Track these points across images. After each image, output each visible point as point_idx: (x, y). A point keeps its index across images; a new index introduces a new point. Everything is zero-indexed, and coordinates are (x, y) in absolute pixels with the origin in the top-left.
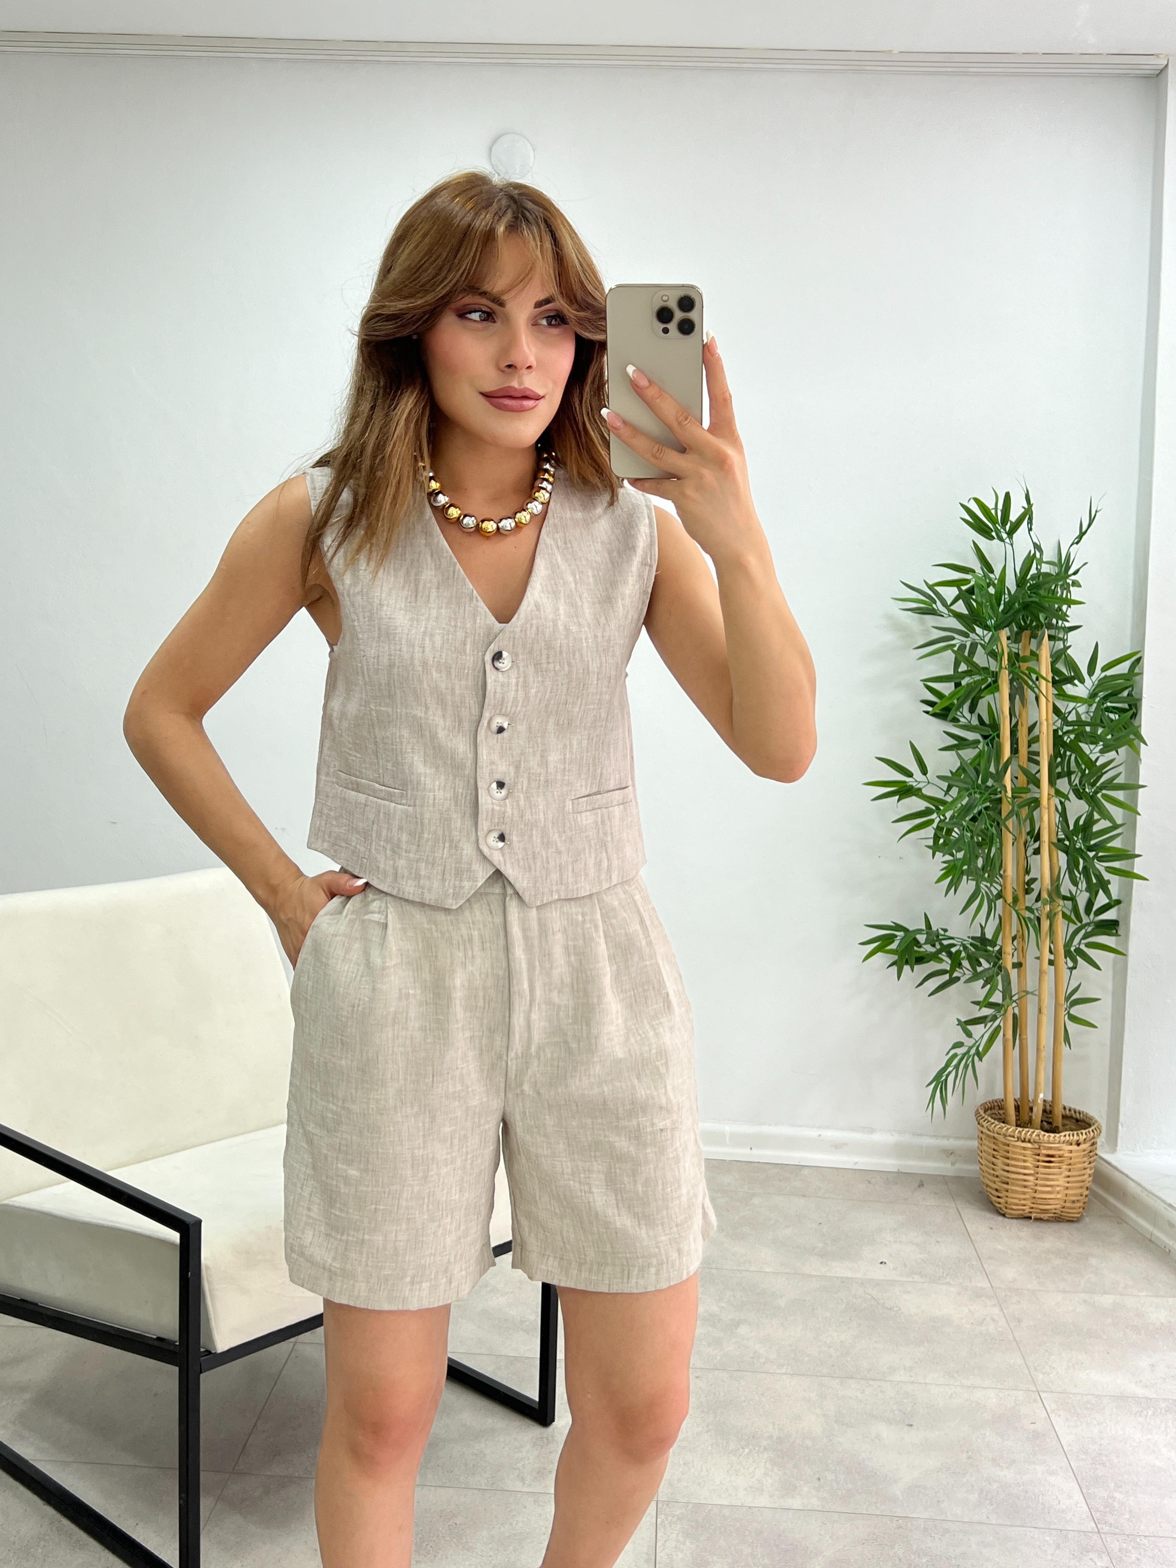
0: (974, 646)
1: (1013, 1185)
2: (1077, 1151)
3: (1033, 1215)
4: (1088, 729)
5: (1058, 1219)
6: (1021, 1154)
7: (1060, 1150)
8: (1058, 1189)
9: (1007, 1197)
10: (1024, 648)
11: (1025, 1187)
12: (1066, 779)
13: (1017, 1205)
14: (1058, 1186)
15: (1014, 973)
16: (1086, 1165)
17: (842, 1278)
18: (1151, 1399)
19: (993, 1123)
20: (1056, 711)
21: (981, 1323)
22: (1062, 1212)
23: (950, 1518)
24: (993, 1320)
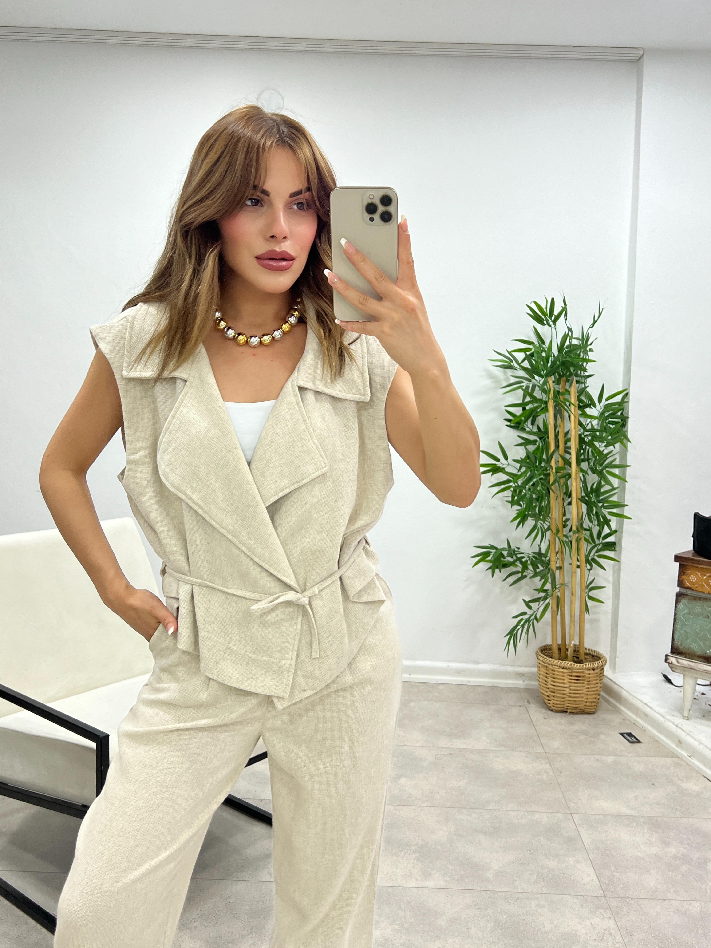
0: (534, 386)
1: (558, 693)
2: (593, 674)
3: (569, 711)
4: (598, 433)
5: (582, 712)
6: (561, 676)
7: (583, 673)
8: (582, 695)
9: (554, 700)
10: (562, 387)
11: (564, 694)
12: (587, 462)
13: (559, 704)
14: (582, 693)
15: (557, 573)
16: (598, 681)
17: (460, 749)
18: (635, 816)
19: (545, 658)
20: (580, 424)
21: (539, 774)
22: (585, 708)
23: (520, 891)
24: (545, 772)
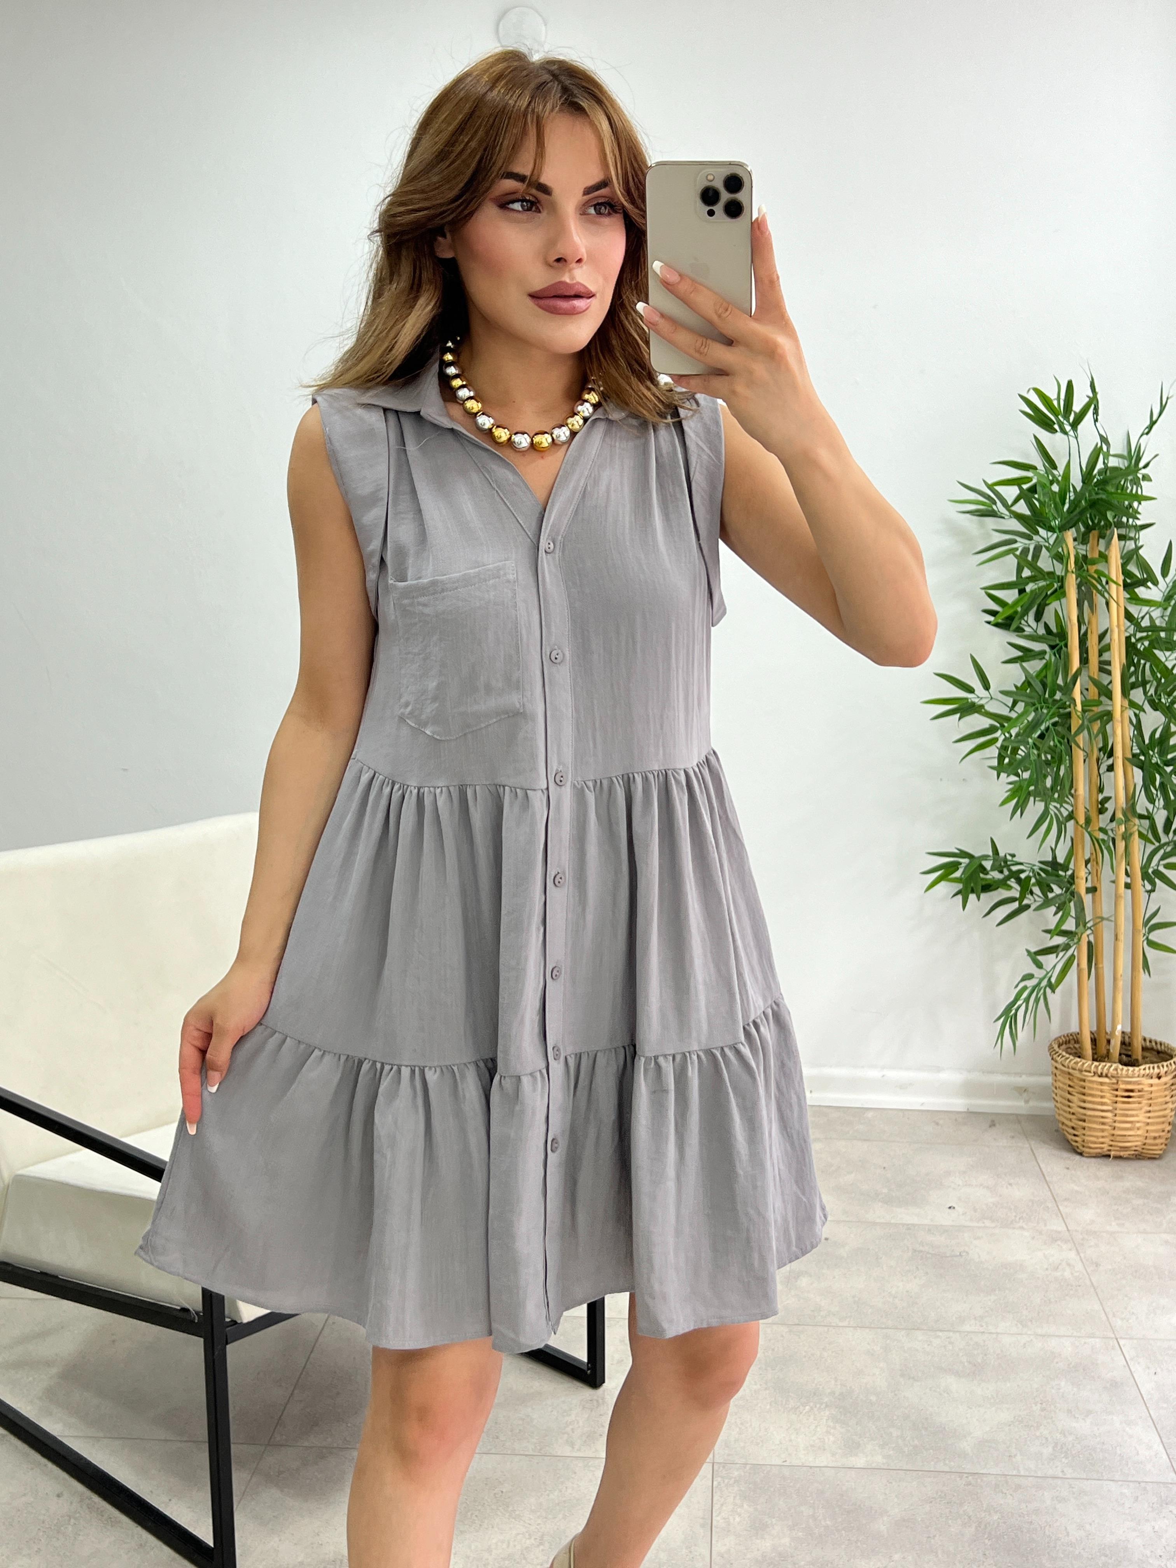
0: (1038, 549)
1: (1090, 1122)
2: (1157, 1085)
3: (1112, 1153)
4: (1163, 634)
5: (1139, 1156)
6: (1097, 1090)
7: (1139, 1084)
8: (1138, 1125)
9: (1084, 1135)
10: (1092, 549)
11: (1103, 1124)
12: (1141, 689)
13: (1095, 1143)
14: (1138, 1122)
15: (1087, 899)
16: (1168, 1099)
17: (908, 1225)
19: (1068, 1058)
20: (1129, 616)
21: (1056, 1269)
22: (1143, 1149)
23: (1022, 1473)
24: (1069, 1265)
